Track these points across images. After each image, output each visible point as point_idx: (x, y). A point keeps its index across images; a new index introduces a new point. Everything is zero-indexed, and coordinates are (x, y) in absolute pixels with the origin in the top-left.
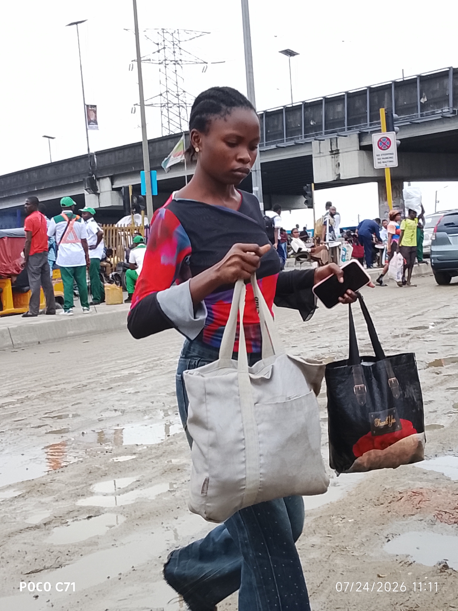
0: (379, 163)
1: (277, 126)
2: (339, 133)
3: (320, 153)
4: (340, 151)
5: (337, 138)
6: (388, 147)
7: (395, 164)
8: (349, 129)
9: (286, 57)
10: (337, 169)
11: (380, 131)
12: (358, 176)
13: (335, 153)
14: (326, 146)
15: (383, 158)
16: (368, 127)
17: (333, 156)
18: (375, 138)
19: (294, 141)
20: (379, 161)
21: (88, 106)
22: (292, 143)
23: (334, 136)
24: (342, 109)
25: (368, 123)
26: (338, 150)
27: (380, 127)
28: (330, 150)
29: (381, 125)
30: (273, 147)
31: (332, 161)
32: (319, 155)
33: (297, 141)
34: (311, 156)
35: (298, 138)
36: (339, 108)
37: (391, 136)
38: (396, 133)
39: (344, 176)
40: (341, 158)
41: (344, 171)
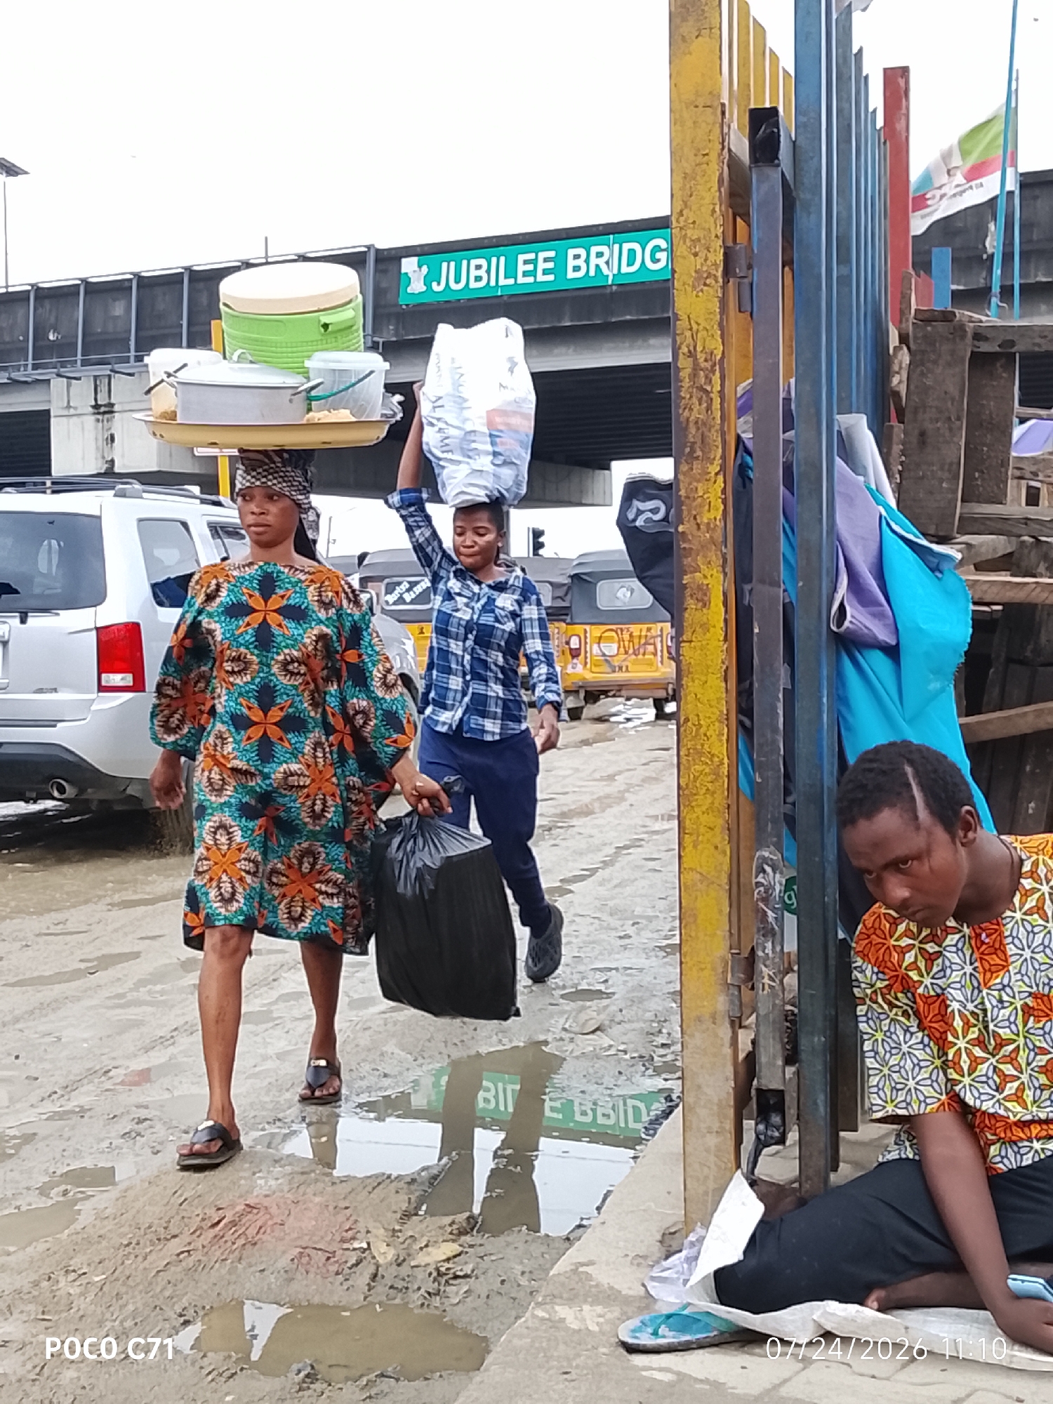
2: (116, 366)
3: (69, 407)
4: (116, 408)
5: (109, 376)
8: (139, 359)
10: (107, 449)
12: (155, 469)
13: (104, 410)
14: (82, 392)
17: (100, 417)
19: (7, 375)
22: (3, 378)
23: (104, 370)
24: (123, 312)
26: (112, 405)
28: (92, 403)
31: (96, 428)
32: (66, 412)
33: (15, 375)
34: (48, 412)
35: (17, 368)
36: (118, 309)
39: (124, 466)
40: (119, 424)
41: (123, 456)
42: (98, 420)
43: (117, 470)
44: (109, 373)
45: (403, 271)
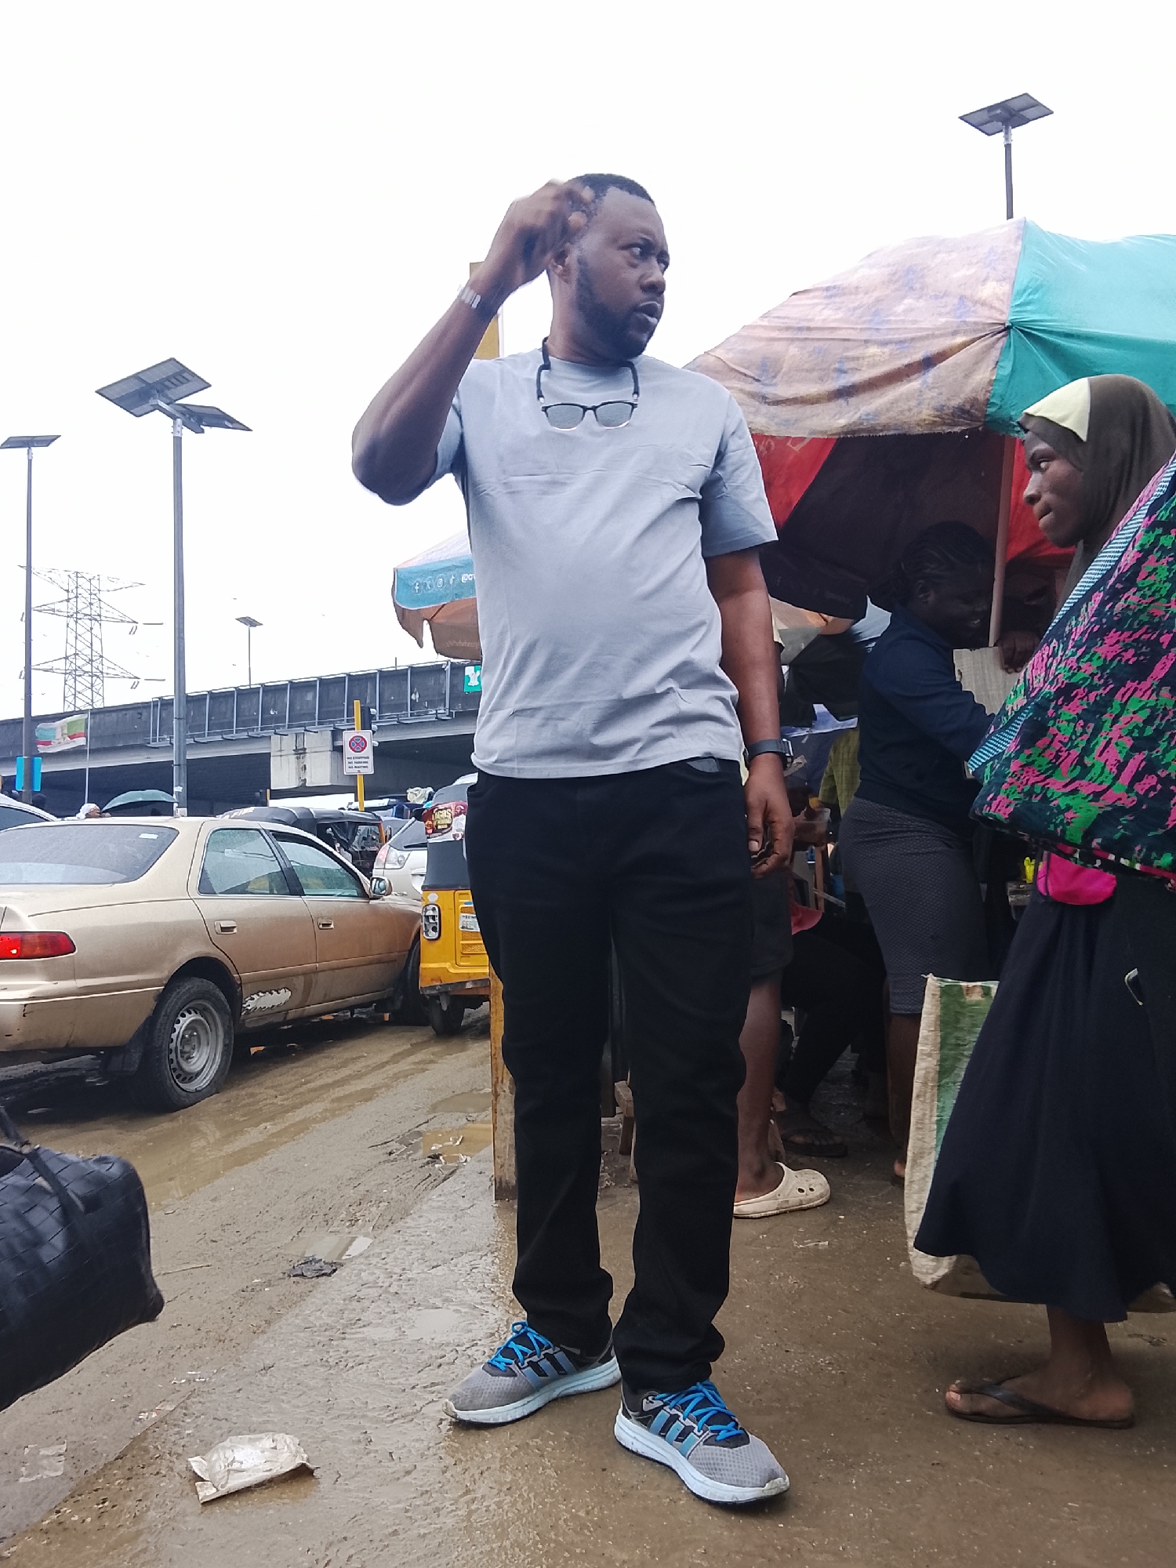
0: (350, 768)
1: (225, 713)
2: (307, 727)
3: (281, 751)
4: (307, 751)
5: (304, 733)
6: (363, 749)
7: (370, 770)
8: (319, 723)
9: (245, 628)
10: (302, 772)
11: (353, 728)
12: (329, 784)
13: (300, 752)
14: (289, 743)
15: (355, 763)
18: (348, 737)
19: (246, 733)
20: (351, 765)
22: (244, 735)
23: (301, 730)
24: (312, 698)
25: (345, 718)
26: (305, 749)
28: (294, 748)
29: (355, 723)
30: (219, 738)
31: (296, 762)
32: (279, 753)
33: (251, 733)
34: (270, 753)
35: (253, 730)
36: (309, 697)
37: (367, 734)
38: (374, 732)
39: (312, 782)
40: (308, 759)
41: (311, 777)
42: (297, 758)
43: (307, 785)
45: (467, 673)
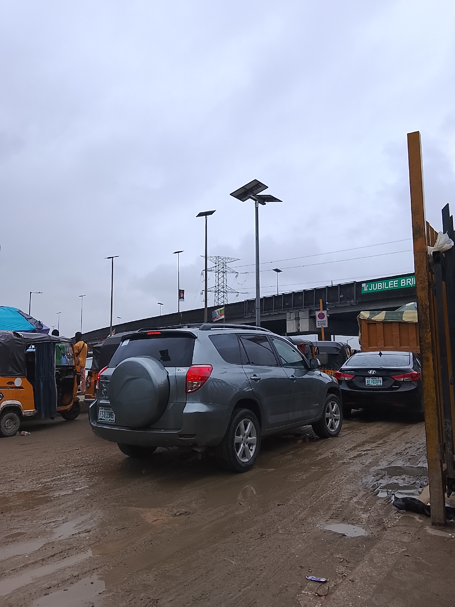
0: (318, 325)
1: (270, 304)
2: (300, 309)
3: (290, 318)
4: (300, 318)
5: (298, 312)
6: (323, 318)
7: (326, 326)
8: (304, 308)
9: (276, 273)
10: (298, 327)
11: (319, 310)
12: (308, 331)
15: (320, 323)
16: (314, 307)
17: (297, 320)
18: (317, 313)
19: (277, 312)
20: (319, 324)
21: (180, 290)
25: (314, 305)
27: (320, 308)
28: (295, 317)
30: (268, 314)
31: (296, 322)
33: (279, 312)
34: (286, 319)
36: (300, 298)
37: (325, 312)
38: (327, 311)
39: (302, 330)
40: (300, 321)
41: (301, 328)
42: (296, 321)
44: (298, 311)
45: (362, 286)
